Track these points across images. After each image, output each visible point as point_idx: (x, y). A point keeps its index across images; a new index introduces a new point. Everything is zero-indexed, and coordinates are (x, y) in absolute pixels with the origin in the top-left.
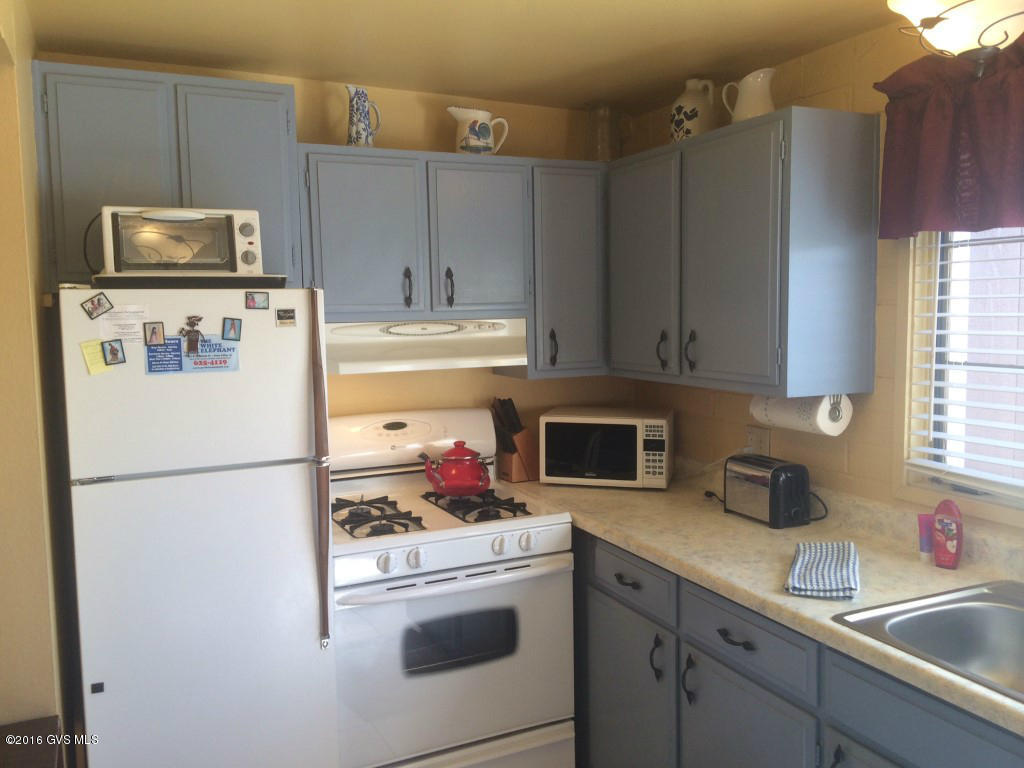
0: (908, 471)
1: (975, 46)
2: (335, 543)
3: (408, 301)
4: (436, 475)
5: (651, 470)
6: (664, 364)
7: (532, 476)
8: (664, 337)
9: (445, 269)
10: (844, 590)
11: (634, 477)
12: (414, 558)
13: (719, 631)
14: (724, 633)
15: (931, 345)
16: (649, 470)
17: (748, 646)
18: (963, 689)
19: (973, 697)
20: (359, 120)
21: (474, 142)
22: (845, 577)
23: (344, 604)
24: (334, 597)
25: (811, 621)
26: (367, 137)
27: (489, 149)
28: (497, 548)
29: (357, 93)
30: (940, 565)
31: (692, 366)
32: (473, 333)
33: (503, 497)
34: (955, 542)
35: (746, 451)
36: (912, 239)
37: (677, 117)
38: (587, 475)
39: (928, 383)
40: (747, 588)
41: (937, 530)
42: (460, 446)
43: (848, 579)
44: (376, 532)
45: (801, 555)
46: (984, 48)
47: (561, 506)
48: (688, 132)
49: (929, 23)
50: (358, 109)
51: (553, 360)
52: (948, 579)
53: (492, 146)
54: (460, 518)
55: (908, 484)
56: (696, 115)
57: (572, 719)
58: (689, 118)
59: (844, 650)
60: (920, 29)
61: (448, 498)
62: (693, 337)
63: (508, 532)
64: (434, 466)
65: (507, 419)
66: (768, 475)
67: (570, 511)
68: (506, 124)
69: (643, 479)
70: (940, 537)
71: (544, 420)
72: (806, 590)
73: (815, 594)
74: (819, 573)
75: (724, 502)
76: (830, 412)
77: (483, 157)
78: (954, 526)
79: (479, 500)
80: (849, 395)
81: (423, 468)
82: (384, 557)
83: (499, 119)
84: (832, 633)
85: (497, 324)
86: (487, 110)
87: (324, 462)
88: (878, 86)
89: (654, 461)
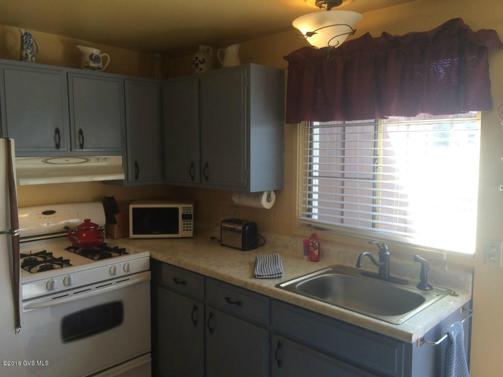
0: (298, 222)
1: (326, 45)
2: (22, 277)
3: (58, 146)
4: (75, 237)
5: (186, 228)
6: (193, 178)
7: (125, 235)
8: (192, 165)
9: (78, 130)
10: (278, 274)
11: (178, 233)
12: (67, 281)
13: (225, 298)
14: (227, 299)
15: (307, 169)
16: (184, 229)
17: (239, 303)
18: (330, 308)
19: (333, 311)
20: (27, 48)
21: (92, 64)
22: (278, 268)
23: (28, 309)
24: (22, 305)
25: (267, 288)
26: (32, 57)
27: (101, 69)
28: (112, 272)
29: (26, 33)
30: (312, 260)
31: (207, 179)
32: (93, 163)
33: (112, 247)
34: (317, 251)
35: (230, 217)
36: (298, 124)
37: (195, 62)
38: (154, 232)
39: (305, 185)
40: (238, 278)
41: (310, 246)
42: (87, 221)
43: (279, 269)
44: (43, 269)
45: (258, 261)
46: (330, 47)
47: (144, 248)
48: (201, 69)
49: (310, 34)
50: (26, 42)
51: (137, 177)
52: (316, 266)
53: (101, 67)
54: (91, 259)
55: (298, 228)
56: (204, 62)
57: (149, 352)
58: (201, 63)
59: (281, 299)
60: (306, 37)
61: (81, 249)
62: (207, 165)
63: (118, 263)
64: (73, 233)
65: (111, 207)
66: (240, 228)
67: (148, 250)
68: (109, 57)
69: (181, 233)
70: (312, 249)
71: (131, 207)
72: (263, 276)
73: (267, 277)
74: (267, 268)
75: (221, 241)
76: (267, 198)
77: (97, 72)
78: (317, 244)
79: (99, 249)
80: (274, 191)
81: (67, 234)
82: (51, 281)
83: (105, 54)
84: (276, 292)
85: (107, 158)
86: (99, 49)
87: (15, 233)
88: (285, 58)
89: (187, 224)
